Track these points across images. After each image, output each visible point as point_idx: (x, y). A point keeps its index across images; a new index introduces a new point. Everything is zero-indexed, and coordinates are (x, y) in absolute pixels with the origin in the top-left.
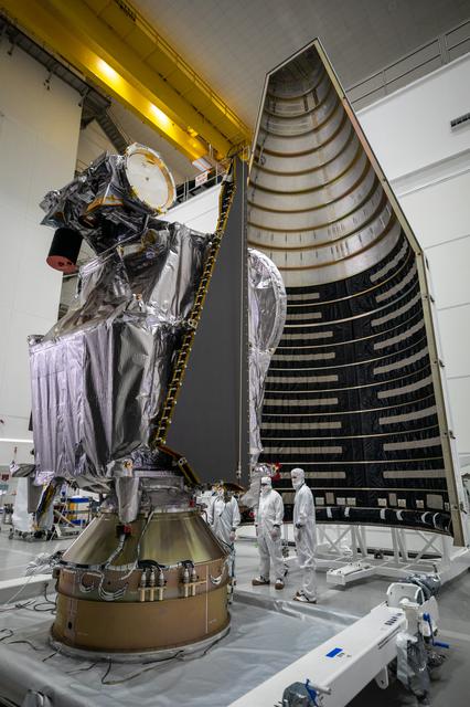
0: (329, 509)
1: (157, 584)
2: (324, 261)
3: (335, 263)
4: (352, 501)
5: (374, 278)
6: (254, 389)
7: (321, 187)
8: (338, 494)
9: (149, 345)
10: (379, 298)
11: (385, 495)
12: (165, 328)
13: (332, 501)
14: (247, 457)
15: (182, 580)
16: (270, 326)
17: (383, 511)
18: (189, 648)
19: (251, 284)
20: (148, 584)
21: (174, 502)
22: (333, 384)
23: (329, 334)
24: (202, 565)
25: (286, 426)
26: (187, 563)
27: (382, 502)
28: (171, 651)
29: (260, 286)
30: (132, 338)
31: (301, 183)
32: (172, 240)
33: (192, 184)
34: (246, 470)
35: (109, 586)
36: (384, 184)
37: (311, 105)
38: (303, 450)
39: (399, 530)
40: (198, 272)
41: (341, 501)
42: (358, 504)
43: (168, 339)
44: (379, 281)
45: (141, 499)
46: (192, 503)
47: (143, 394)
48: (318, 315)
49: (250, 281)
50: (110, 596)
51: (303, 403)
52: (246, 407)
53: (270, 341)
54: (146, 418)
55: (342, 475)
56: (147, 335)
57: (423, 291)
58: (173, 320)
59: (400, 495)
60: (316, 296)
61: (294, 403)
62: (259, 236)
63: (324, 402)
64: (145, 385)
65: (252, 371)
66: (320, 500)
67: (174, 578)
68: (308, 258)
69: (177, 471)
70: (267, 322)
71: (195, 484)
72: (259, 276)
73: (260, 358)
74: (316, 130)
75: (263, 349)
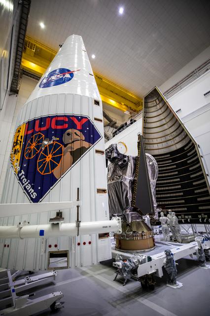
0: (183, 220)
1: (137, 236)
2: (170, 145)
3: (173, 145)
4: (190, 217)
5: (185, 149)
6: (153, 190)
7: (165, 124)
8: (185, 215)
9: (128, 185)
10: (188, 154)
11: (200, 214)
12: (130, 181)
13: (184, 217)
14: (153, 207)
15: (142, 236)
16: (154, 173)
17: (200, 220)
18: (146, 250)
19: (148, 164)
20: (135, 236)
21: (137, 219)
22: (178, 182)
23: (175, 166)
24: (146, 233)
25: (166, 195)
26: (143, 232)
27: (200, 216)
28: (143, 250)
29: (150, 164)
30: (124, 184)
31: (158, 124)
32: (128, 159)
33: (126, 124)
34: (153, 210)
35: (127, 237)
36: (182, 125)
37: (158, 102)
38: (172, 202)
39: (207, 225)
40: (135, 165)
41: (186, 217)
42: (192, 218)
43: (132, 182)
44: (187, 150)
45: (131, 218)
46: (142, 218)
47: (128, 196)
48: (171, 161)
49: (148, 163)
50: (128, 239)
51: (170, 188)
52: (151, 195)
53: (155, 177)
54: (130, 201)
55: (186, 209)
56: (127, 183)
57: (198, 154)
58: (132, 178)
59: (205, 214)
60: (169, 155)
61: (167, 188)
62: (149, 141)
63: (176, 187)
64: (129, 194)
65: (151, 186)
66: (180, 217)
67: (140, 235)
68: (164, 145)
69: (138, 212)
70: (153, 172)
71: (142, 214)
72: (150, 161)
73: (153, 182)
74: (160, 109)
75: (154, 179)
